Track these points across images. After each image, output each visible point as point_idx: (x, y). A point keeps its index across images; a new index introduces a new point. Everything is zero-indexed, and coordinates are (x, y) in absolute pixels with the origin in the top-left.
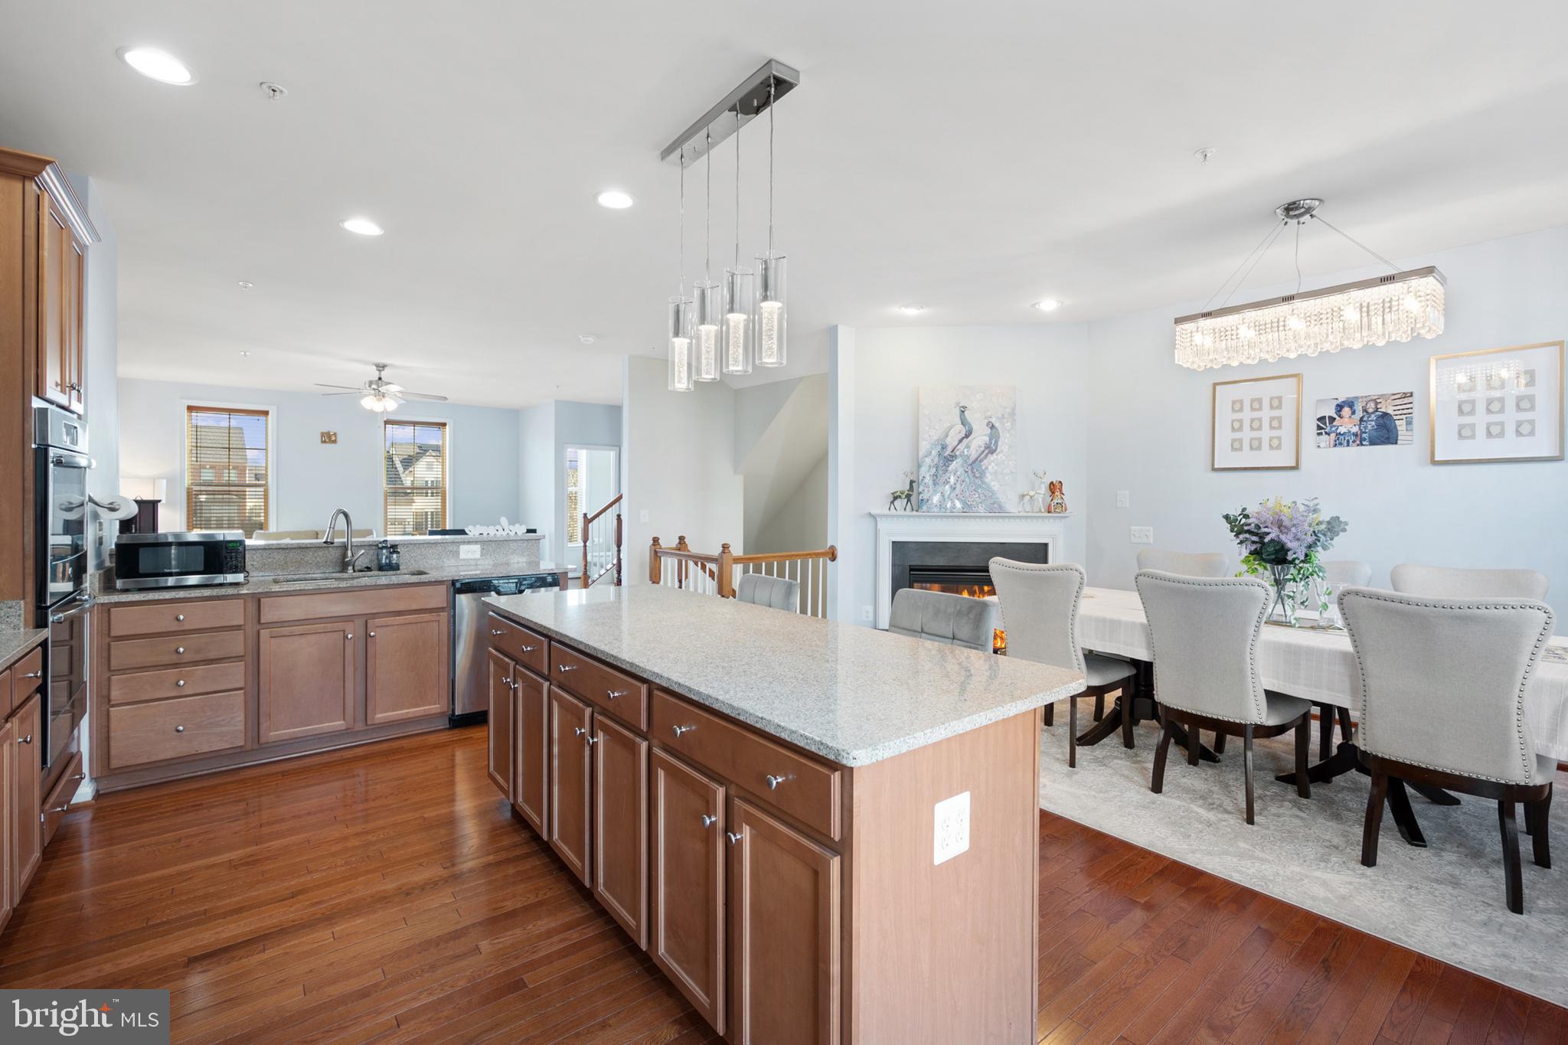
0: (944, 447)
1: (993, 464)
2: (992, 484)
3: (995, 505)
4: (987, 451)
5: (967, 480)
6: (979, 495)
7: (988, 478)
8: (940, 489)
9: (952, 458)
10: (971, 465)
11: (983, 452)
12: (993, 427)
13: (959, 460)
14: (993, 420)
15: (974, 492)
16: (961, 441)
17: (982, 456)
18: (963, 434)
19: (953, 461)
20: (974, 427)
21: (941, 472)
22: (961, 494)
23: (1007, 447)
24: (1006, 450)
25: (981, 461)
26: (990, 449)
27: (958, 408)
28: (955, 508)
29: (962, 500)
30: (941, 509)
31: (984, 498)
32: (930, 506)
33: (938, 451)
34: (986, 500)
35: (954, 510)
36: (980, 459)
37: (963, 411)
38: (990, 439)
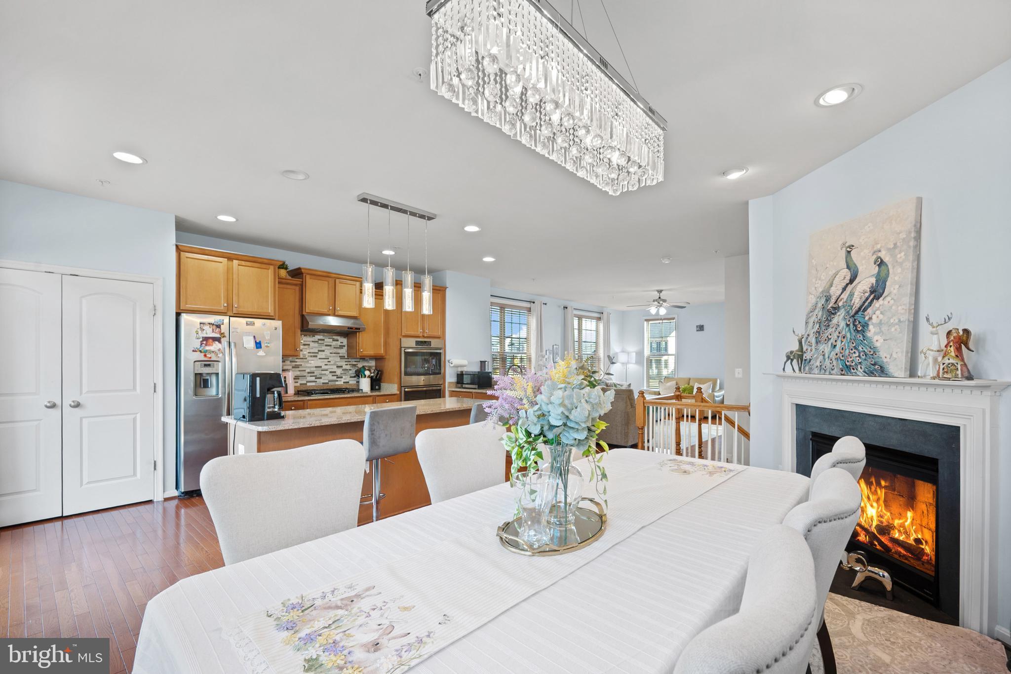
0: (828, 300)
1: (878, 312)
2: (876, 338)
3: (877, 367)
4: (872, 297)
5: (848, 335)
6: (859, 353)
7: (872, 331)
8: (821, 347)
9: (836, 309)
10: (853, 316)
11: (867, 299)
12: (881, 263)
13: (842, 312)
14: (882, 254)
15: (854, 350)
16: (844, 289)
17: (866, 304)
18: (847, 281)
19: (836, 314)
20: (860, 269)
21: (823, 328)
22: (841, 353)
23: (897, 286)
24: (895, 291)
25: (865, 310)
26: (877, 292)
27: (844, 249)
28: (832, 370)
29: (841, 360)
30: (820, 370)
31: (864, 357)
32: (810, 367)
33: (823, 305)
34: (865, 360)
35: (832, 372)
36: (863, 308)
37: (849, 252)
38: (877, 281)
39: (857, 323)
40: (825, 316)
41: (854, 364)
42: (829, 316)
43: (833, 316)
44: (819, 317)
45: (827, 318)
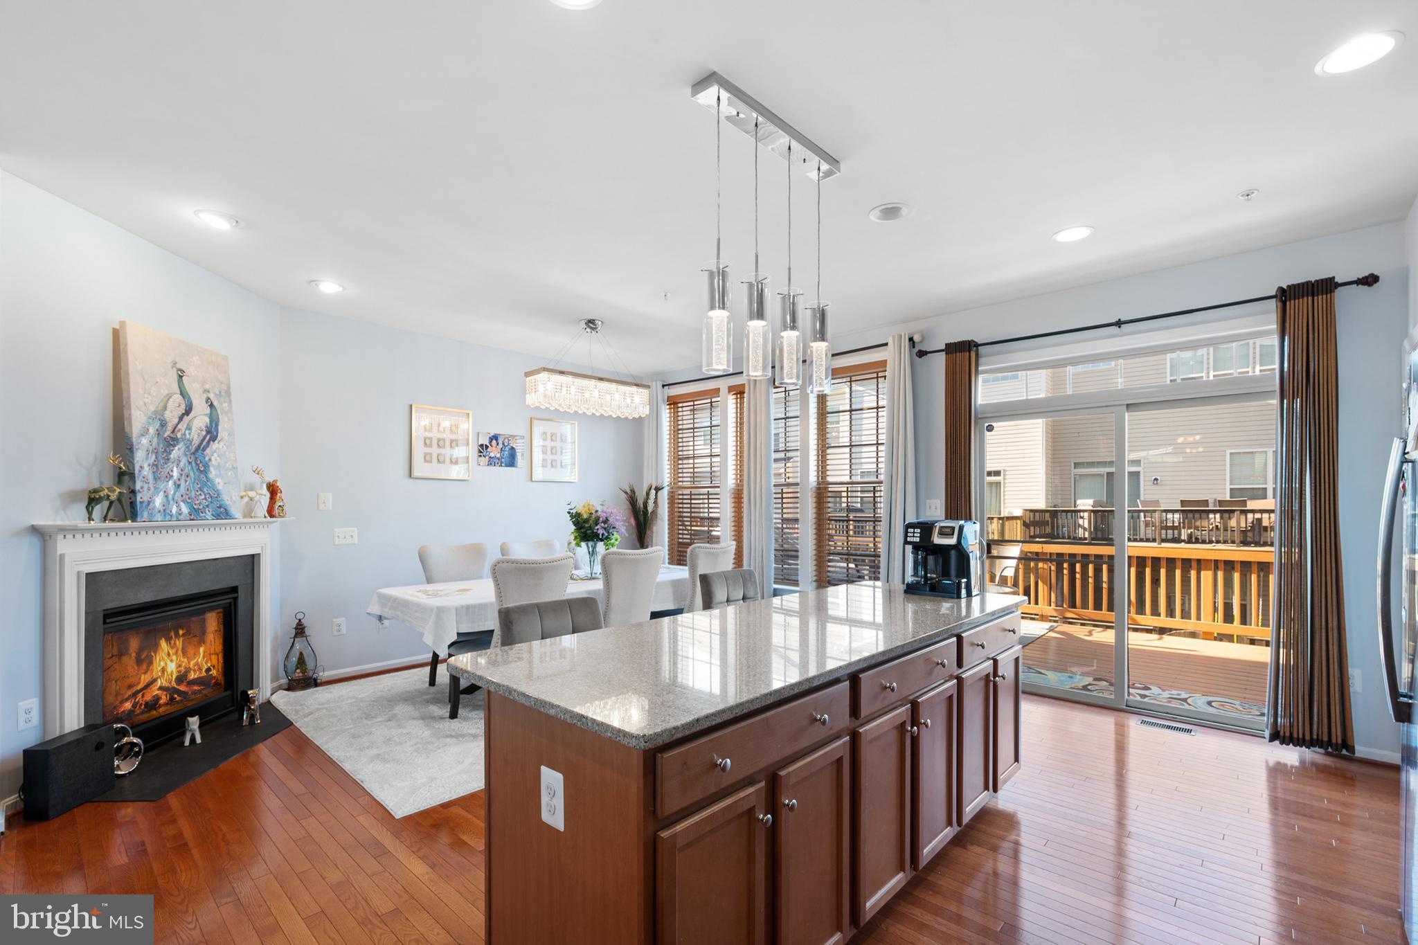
0: (163, 424)
1: (215, 454)
2: (216, 481)
3: (222, 509)
4: (208, 438)
5: (192, 474)
6: (205, 495)
7: (213, 473)
8: (162, 486)
9: (172, 442)
10: (194, 454)
11: (204, 438)
12: (212, 406)
13: (181, 445)
14: (212, 397)
15: (200, 492)
16: (181, 418)
17: (204, 443)
18: (182, 410)
19: (174, 446)
20: (195, 402)
21: (162, 461)
22: (187, 494)
24: (226, 438)
25: (204, 449)
26: (211, 435)
27: (175, 370)
28: (180, 514)
29: (188, 503)
30: (165, 516)
31: (210, 500)
32: (150, 512)
33: (157, 430)
34: (212, 502)
35: (180, 517)
36: (202, 446)
37: (181, 377)
38: (210, 421)
39: (199, 462)
40: (161, 446)
41: (201, 507)
42: (168, 447)
43: (172, 448)
44: (153, 445)
45: (165, 450)
